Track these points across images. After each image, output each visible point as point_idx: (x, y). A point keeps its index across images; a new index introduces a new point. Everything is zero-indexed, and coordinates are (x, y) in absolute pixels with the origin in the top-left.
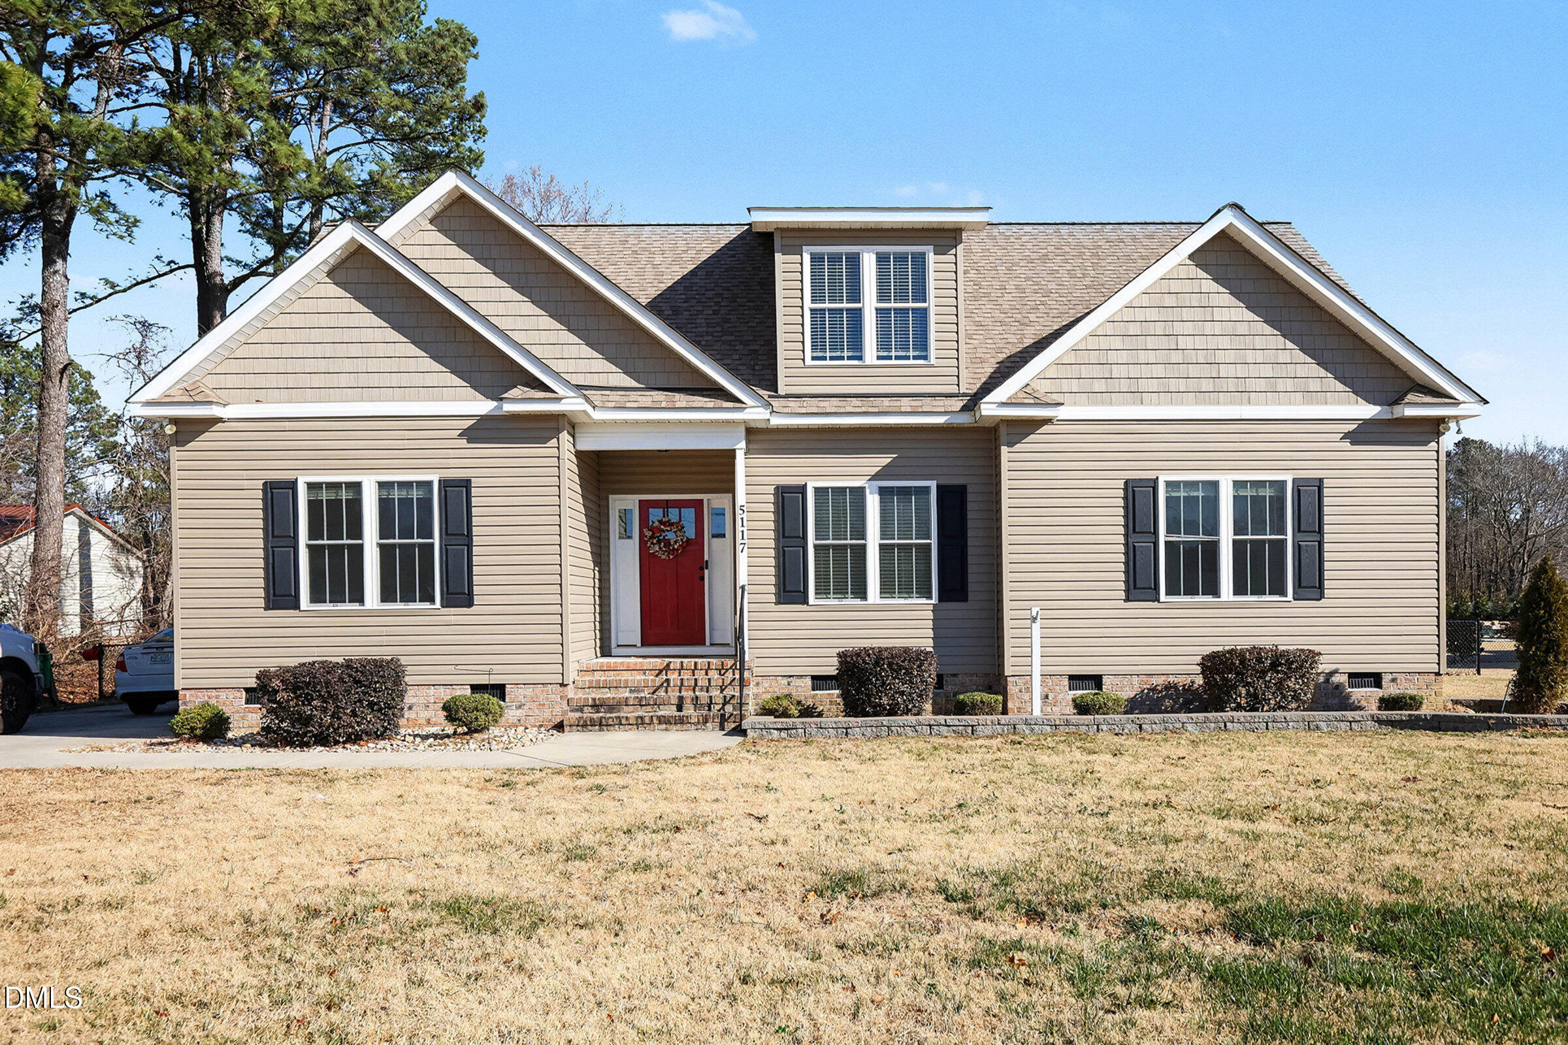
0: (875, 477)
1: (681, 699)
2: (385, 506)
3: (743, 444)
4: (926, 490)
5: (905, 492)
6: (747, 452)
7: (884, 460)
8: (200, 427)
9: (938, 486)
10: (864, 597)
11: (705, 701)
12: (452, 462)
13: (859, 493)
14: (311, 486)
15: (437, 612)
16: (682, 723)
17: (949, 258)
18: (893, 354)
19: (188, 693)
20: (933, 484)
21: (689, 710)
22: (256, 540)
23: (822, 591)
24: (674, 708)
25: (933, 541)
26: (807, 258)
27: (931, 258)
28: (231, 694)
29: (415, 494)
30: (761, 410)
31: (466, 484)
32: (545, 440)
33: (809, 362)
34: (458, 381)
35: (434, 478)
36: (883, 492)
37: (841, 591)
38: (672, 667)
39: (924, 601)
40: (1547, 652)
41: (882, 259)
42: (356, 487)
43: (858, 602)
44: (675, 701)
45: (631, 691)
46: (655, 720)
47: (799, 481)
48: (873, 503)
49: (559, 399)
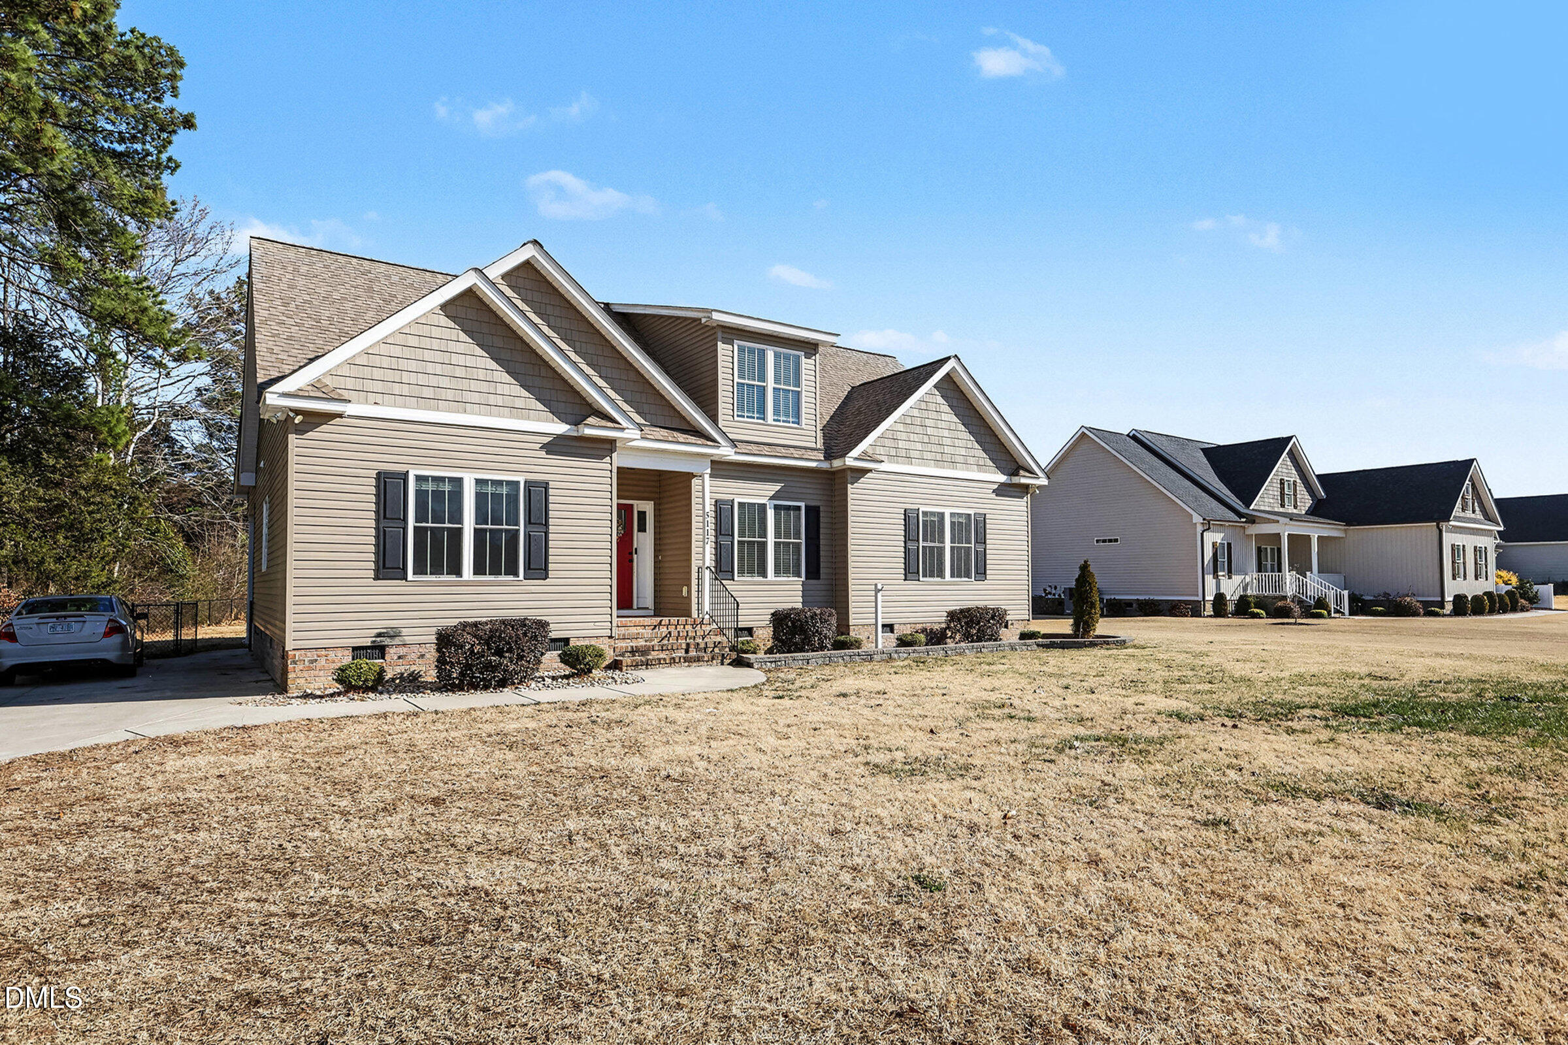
0: (772, 498)
1: (688, 645)
2: (480, 498)
3: (709, 471)
4: (799, 508)
5: (788, 508)
6: (711, 476)
7: (777, 487)
8: (316, 420)
9: (806, 506)
10: (765, 576)
11: (702, 646)
12: (537, 468)
13: (763, 507)
14: (419, 478)
15: (521, 583)
16: (699, 661)
17: (811, 361)
18: (746, 414)
19: (297, 653)
20: (802, 505)
21: (693, 653)
22: (369, 521)
23: (741, 572)
24: (683, 651)
25: (803, 541)
26: (736, 347)
27: (804, 360)
28: (340, 653)
29: (504, 490)
30: (730, 449)
31: (546, 486)
32: (602, 457)
33: (736, 418)
34: (540, 406)
35: (521, 479)
36: (776, 507)
37: (751, 572)
38: (663, 623)
39: (796, 579)
40: (1091, 608)
41: (777, 356)
42: (458, 482)
43: (761, 579)
44: (684, 646)
45: (646, 641)
46: (682, 660)
47: (730, 497)
48: (770, 514)
49: (623, 429)
